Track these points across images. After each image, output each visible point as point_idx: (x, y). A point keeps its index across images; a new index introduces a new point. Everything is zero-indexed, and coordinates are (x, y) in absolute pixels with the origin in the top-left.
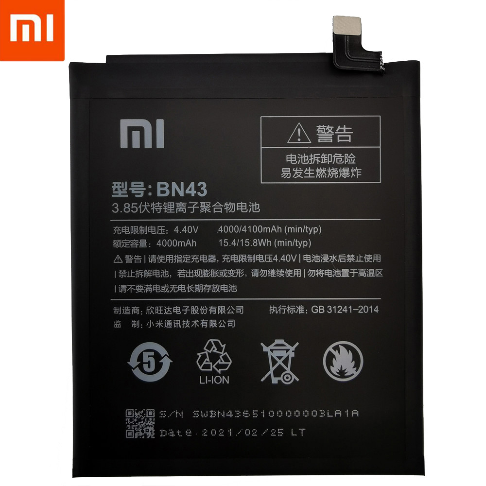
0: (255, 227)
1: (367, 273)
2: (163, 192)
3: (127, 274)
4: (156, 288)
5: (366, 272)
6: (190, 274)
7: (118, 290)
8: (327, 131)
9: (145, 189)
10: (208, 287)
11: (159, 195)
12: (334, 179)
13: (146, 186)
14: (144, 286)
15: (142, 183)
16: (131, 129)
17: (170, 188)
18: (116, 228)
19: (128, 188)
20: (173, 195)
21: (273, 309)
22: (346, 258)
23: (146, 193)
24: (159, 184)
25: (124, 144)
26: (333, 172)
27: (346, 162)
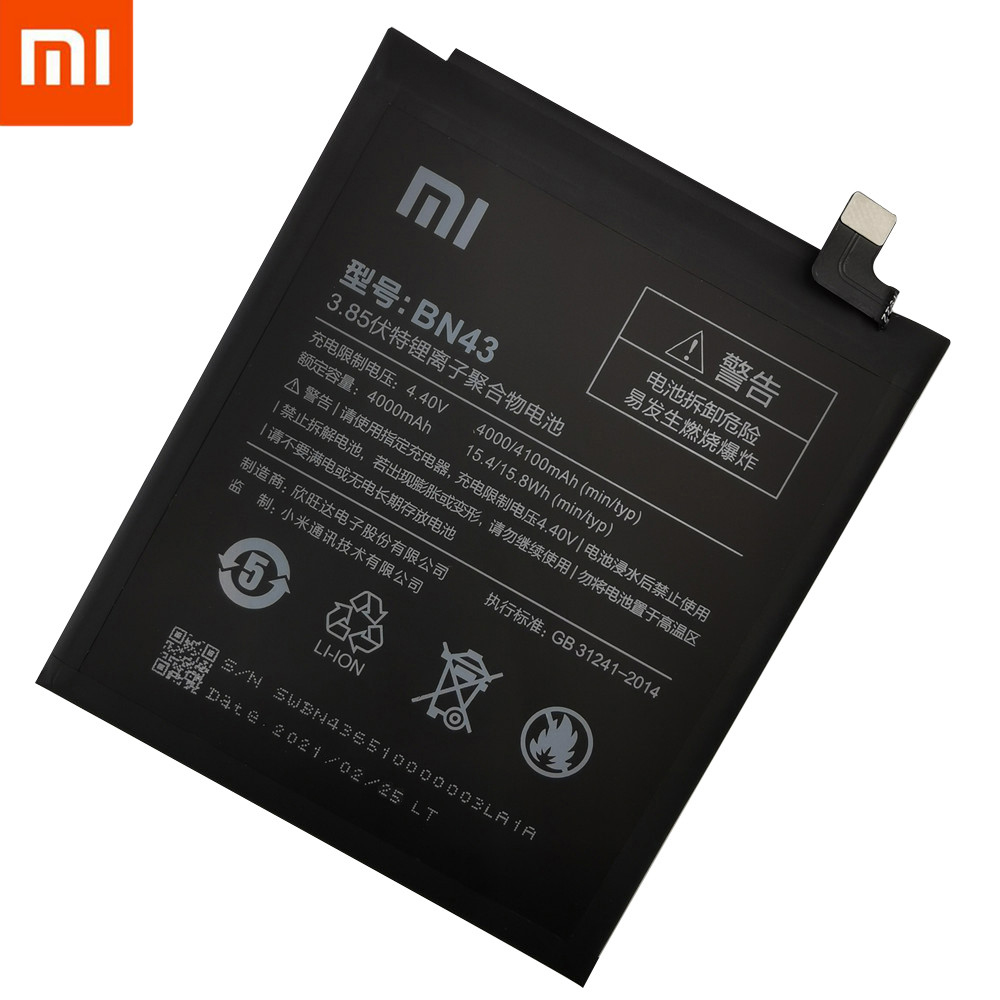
0: (537, 457)
1: (673, 627)
2: (424, 319)
3: (295, 416)
4: (329, 464)
5: (672, 625)
6: (395, 472)
7: (267, 433)
8: (738, 369)
9: (397, 298)
10: (410, 509)
11: (415, 320)
12: (705, 452)
13: (402, 294)
14: (311, 450)
15: (399, 287)
16: (428, 191)
17: (438, 320)
18: (318, 334)
19: (372, 282)
20: (437, 333)
21: (492, 600)
22: (654, 586)
23: (396, 305)
24: (425, 303)
25: (404, 208)
26: (712, 440)
27: (740, 434)
